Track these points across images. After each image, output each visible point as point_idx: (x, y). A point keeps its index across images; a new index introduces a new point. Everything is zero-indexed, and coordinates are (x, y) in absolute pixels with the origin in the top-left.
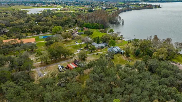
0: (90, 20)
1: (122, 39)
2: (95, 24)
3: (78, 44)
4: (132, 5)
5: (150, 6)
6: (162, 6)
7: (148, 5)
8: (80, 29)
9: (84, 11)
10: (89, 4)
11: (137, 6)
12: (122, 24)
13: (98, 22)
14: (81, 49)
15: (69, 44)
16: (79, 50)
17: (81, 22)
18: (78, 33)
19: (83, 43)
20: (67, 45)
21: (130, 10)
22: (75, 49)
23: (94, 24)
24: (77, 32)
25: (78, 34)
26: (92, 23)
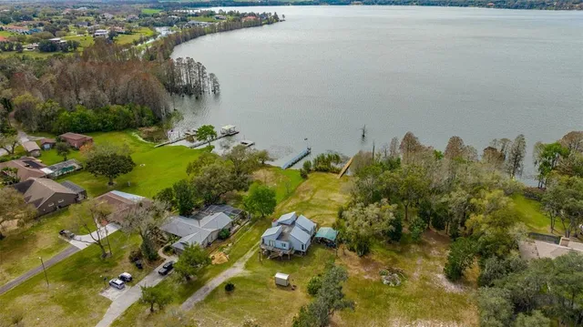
0: (83, 94)
1: (266, 162)
2: (114, 108)
3: (81, 243)
4: (193, 15)
5: (252, 18)
6: (283, 16)
7: (244, 15)
8: (47, 146)
9: (20, 49)
10: (26, 18)
11: (210, 19)
12: (214, 91)
13: (125, 101)
14: (123, 278)
15: (24, 258)
16: (113, 285)
17: (39, 107)
18: (46, 171)
19: (111, 229)
20: (20, 270)
21: (201, 35)
22: (85, 291)
23: (107, 110)
24: (37, 166)
25: (48, 177)
26: (96, 105)
